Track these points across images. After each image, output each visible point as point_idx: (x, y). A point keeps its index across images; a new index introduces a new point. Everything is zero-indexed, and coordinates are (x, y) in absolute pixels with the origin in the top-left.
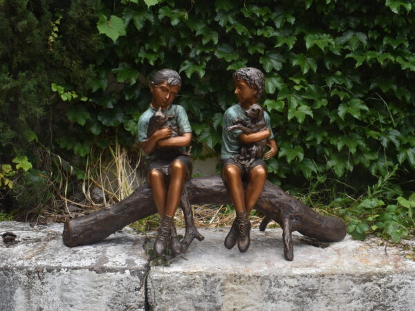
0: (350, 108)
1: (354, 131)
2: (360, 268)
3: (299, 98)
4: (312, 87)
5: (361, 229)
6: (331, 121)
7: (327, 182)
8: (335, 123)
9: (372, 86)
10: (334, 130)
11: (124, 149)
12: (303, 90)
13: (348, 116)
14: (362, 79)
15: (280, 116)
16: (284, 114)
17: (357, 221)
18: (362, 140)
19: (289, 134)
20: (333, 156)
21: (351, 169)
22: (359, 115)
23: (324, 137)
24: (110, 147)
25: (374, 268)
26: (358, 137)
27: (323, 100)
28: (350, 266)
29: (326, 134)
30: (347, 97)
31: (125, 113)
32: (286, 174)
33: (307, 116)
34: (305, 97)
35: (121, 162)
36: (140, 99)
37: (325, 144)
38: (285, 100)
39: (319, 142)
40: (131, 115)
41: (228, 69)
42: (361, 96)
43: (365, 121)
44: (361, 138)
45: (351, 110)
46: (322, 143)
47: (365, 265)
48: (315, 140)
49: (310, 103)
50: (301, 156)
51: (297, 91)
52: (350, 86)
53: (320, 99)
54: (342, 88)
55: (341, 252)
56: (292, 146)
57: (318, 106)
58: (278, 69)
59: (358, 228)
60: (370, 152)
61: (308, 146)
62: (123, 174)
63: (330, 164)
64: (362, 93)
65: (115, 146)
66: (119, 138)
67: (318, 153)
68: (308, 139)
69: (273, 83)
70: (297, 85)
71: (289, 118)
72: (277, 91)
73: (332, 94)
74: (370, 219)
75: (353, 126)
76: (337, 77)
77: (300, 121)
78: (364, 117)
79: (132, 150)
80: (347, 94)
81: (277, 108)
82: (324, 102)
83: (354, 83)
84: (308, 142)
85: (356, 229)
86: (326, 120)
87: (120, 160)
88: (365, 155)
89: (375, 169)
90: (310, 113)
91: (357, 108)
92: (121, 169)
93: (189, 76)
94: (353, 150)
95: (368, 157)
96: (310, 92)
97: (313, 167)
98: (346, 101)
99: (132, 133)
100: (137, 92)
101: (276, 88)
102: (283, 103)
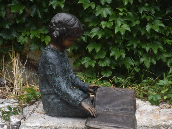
0: (153, 26)
1: (157, 40)
2: (153, 122)
3: (122, 20)
4: (130, 13)
5: (156, 98)
6: (142, 34)
7: (140, 71)
8: (145, 35)
9: (167, 12)
10: (144, 40)
11: (17, 54)
12: (124, 15)
13: (152, 31)
14: (161, 8)
15: (111, 31)
16: (113, 30)
17: (154, 93)
18: (161, 45)
19: (116, 42)
20: (144, 55)
21: (155, 63)
22: (159, 30)
23: (138, 44)
24: (9, 52)
25: (162, 122)
26: (159, 43)
27: (137, 21)
28: (147, 121)
29: (139, 42)
30: (152, 19)
31: (17, 31)
32: (115, 67)
33: (127, 31)
34: (125, 19)
35: (15, 61)
36: (26, 23)
37: (139, 48)
38: (113, 21)
39: (135, 47)
40: (21, 33)
41: (78, 3)
42: (161, 18)
43: (163, 34)
44: (161, 44)
45: (154, 27)
46: (137, 48)
47: (157, 120)
48: (132, 46)
49: (129, 23)
50: (124, 55)
51: (121, 16)
52: (153, 12)
53: (135, 20)
54: (149, 14)
55: (142, 113)
56: (118, 50)
57: (134, 25)
58: (109, 3)
59: (154, 97)
60: (166, 53)
61: (128, 49)
62: (17, 68)
63: (142, 60)
64: (161, 17)
65: (12, 51)
66: (14, 46)
67: (135, 54)
68: (128, 45)
69: (106, 11)
70: (121, 12)
71: (116, 32)
72: (108, 15)
73: (142, 17)
74: (163, 92)
75: (156, 37)
76: (146, 7)
77: (122, 34)
78: (163, 31)
79: (22, 54)
80: (152, 17)
81: (108, 26)
82: (138, 22)
83: (156, 10)
84: (129, 47)
85: (153, 98)
86: (139, 33)
87: (15, 60)
88: (163, 54)
89: (170, 63)
90: (129, 29)
91: (158, 25)
92: (15, 65)
93: (54, 8)
94: (156, 52)
95: (166, 56)
96: (129, 16)
97: (131, 62)
98: (151, 22)
99: (22, 43)
100: (24, 19)
101: (108, 14)
102: (112, 23)
